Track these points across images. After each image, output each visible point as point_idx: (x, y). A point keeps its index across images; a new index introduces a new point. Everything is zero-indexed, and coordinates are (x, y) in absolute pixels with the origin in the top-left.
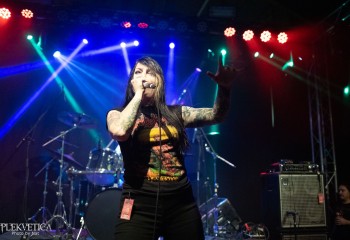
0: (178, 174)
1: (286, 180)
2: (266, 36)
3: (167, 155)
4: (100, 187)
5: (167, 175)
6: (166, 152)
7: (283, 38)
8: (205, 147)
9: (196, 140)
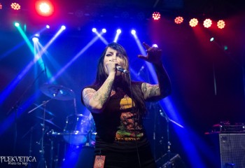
0: (139, 136)
1: (224, 138)
2: (208, 23)
3: (131, 120)
4: (75, 146)
5: (130, 137)
6: (129, 118)
7: (221, 24)
8: (159, 113)
9: (152, 107)
